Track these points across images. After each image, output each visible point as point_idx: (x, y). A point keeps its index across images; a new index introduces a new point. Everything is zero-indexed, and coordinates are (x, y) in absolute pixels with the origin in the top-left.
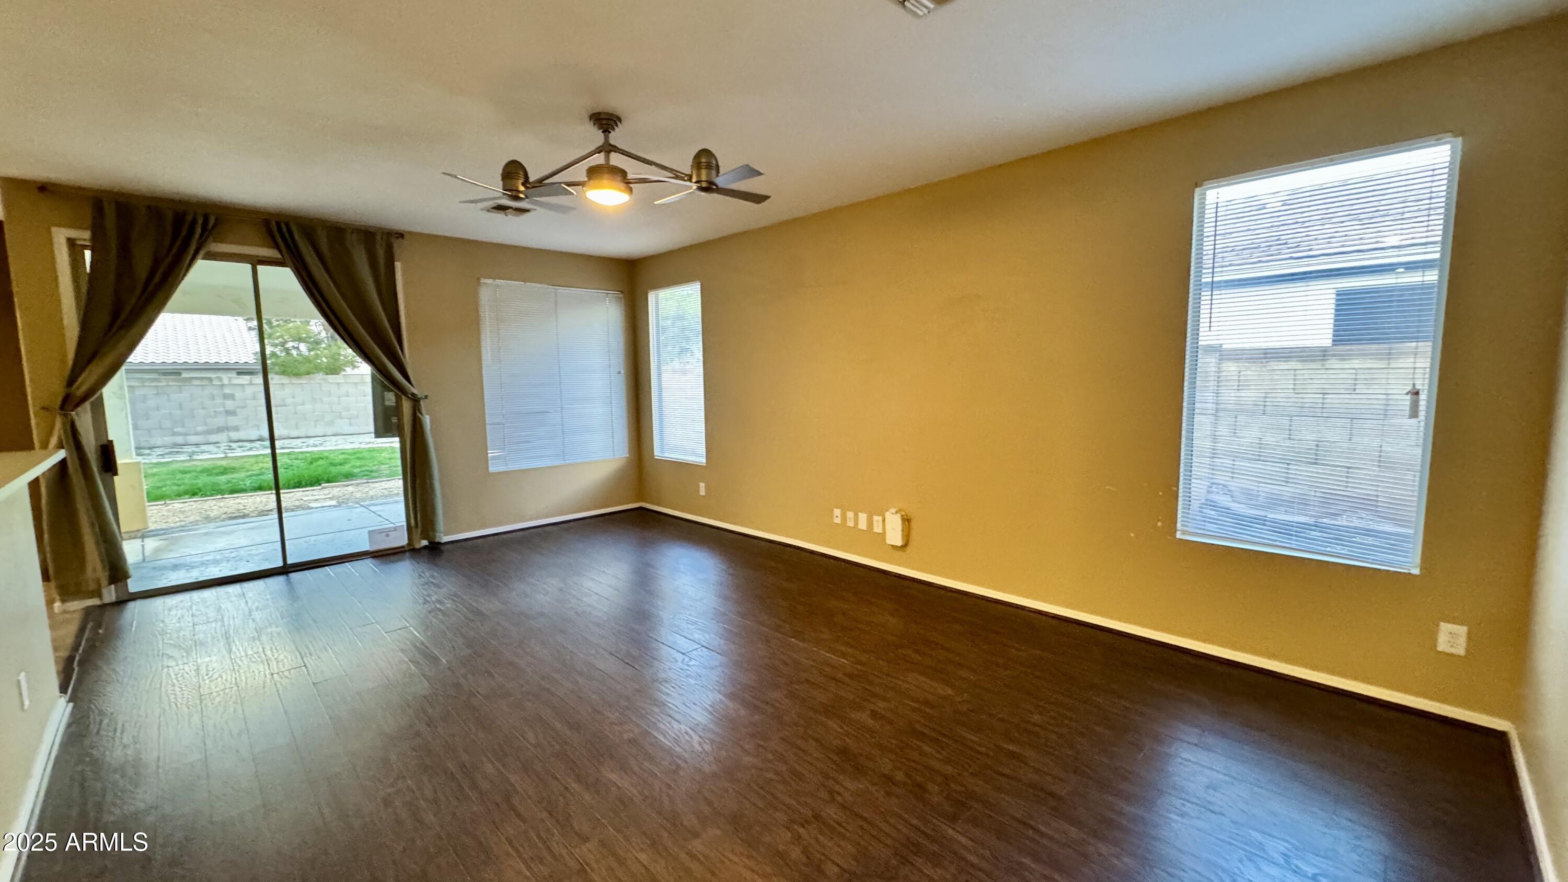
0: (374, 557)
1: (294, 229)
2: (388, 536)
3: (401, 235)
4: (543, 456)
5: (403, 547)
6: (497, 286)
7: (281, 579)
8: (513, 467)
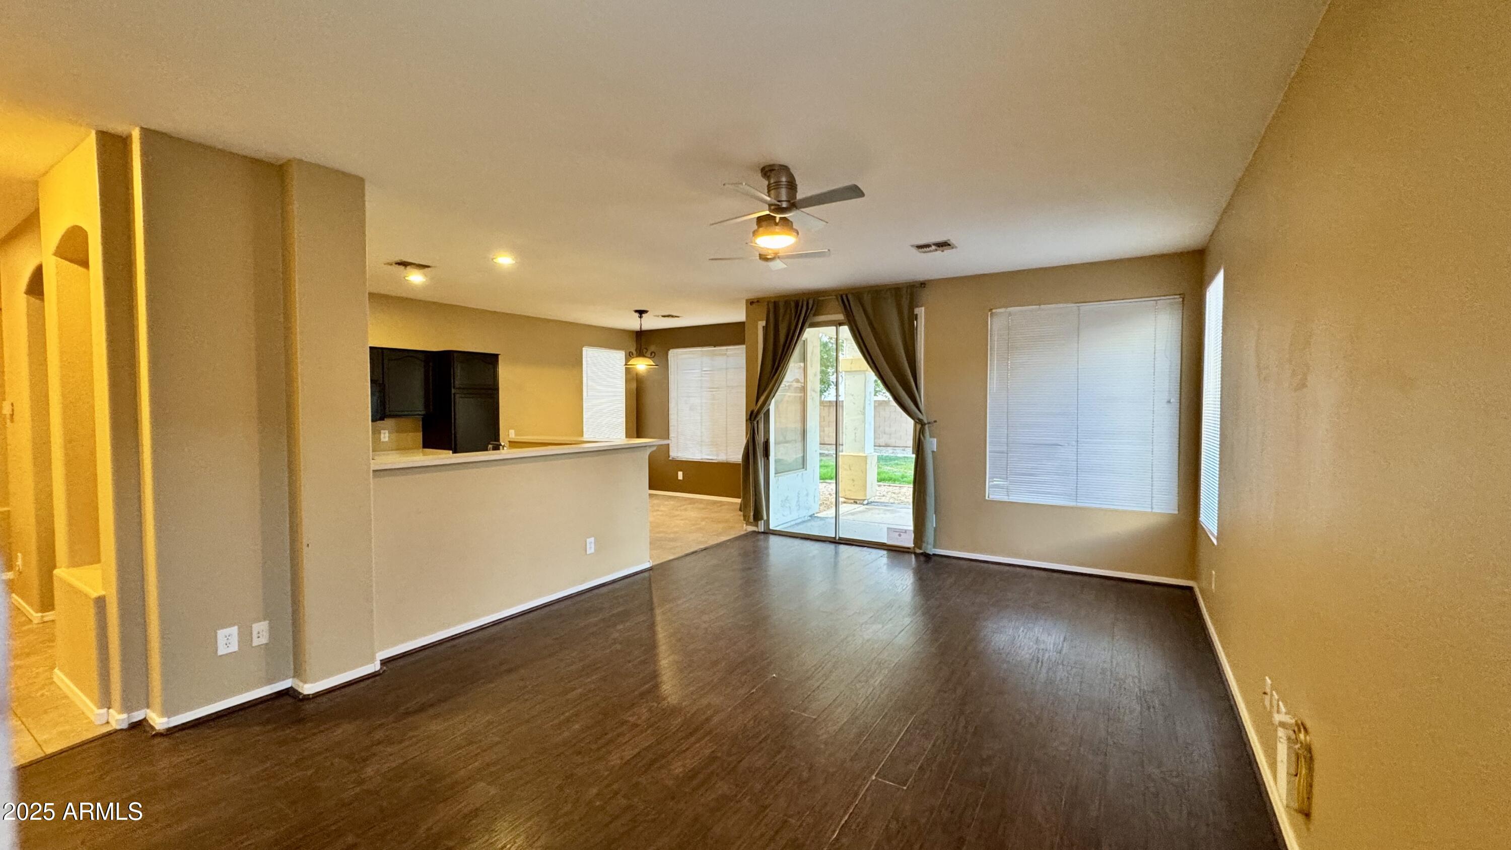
0: (888, 550)
1: (850, 297)
2: (900, 535)
3: (923, 284)
4: (1049, 493)
5: (909, 548)
6: (1010, 314)
7: (832, 546)
8: (1014, 498)
